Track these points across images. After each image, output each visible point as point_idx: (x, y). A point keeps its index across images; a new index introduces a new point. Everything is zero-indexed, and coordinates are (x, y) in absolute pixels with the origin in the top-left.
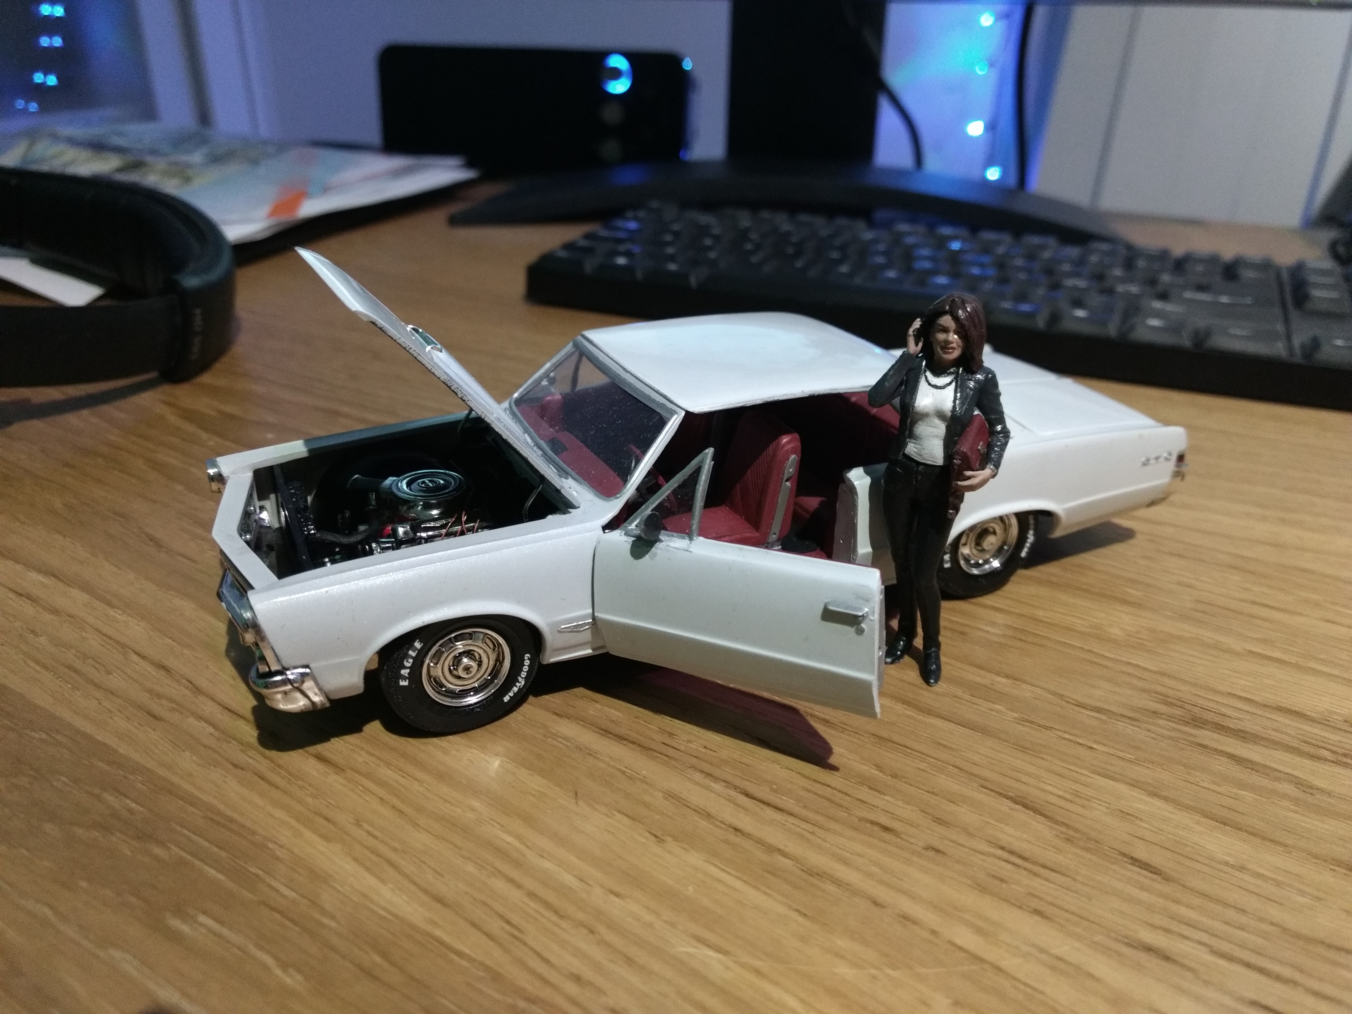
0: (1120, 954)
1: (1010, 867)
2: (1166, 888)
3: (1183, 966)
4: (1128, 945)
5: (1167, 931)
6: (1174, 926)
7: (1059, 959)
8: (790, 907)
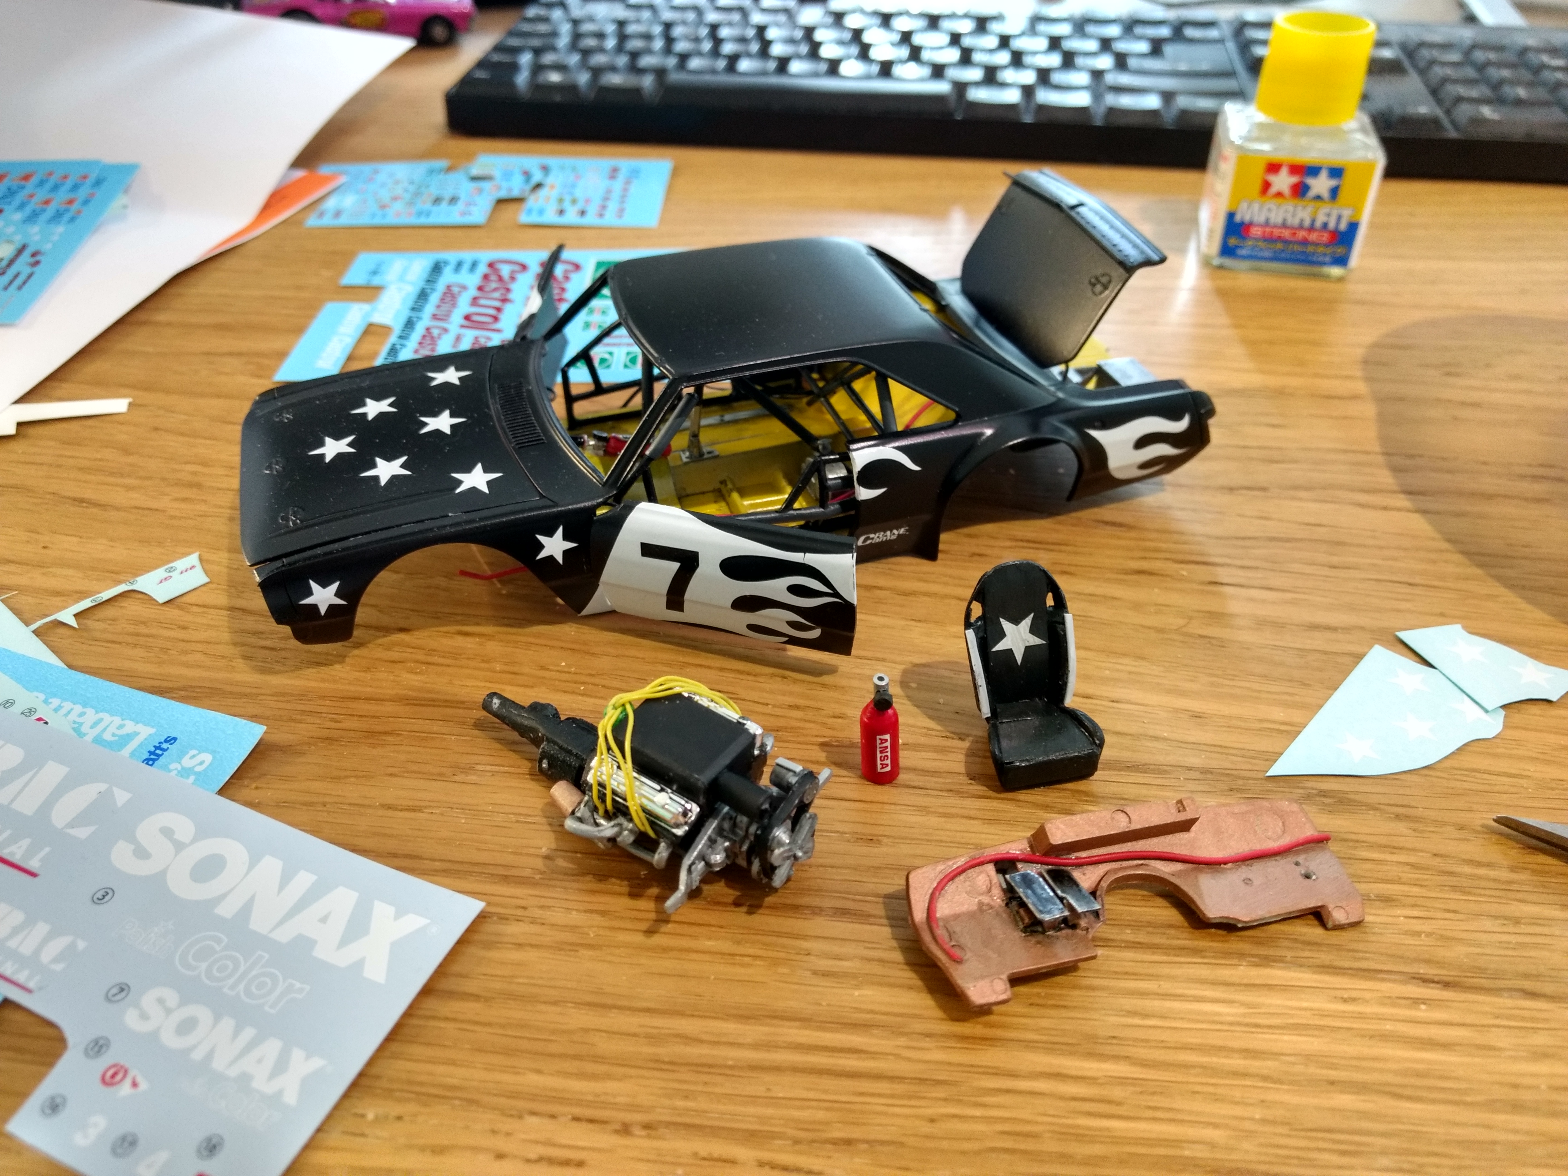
0: (1124, 580)
1: (1032, 551)
2: (1133, 534)
3: (1162, 575)
4: (1126, 574)
5: (1145, 558)
6: (1147, 555)
7: (1090, 595)
8: (907, 619)
